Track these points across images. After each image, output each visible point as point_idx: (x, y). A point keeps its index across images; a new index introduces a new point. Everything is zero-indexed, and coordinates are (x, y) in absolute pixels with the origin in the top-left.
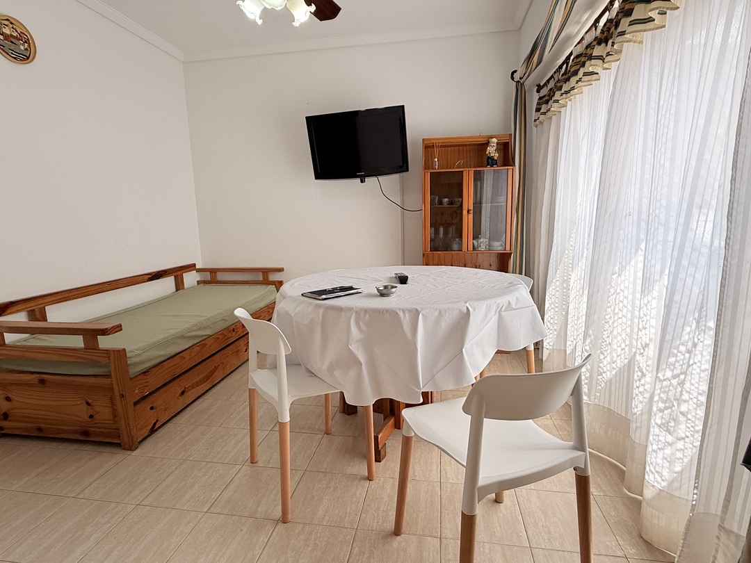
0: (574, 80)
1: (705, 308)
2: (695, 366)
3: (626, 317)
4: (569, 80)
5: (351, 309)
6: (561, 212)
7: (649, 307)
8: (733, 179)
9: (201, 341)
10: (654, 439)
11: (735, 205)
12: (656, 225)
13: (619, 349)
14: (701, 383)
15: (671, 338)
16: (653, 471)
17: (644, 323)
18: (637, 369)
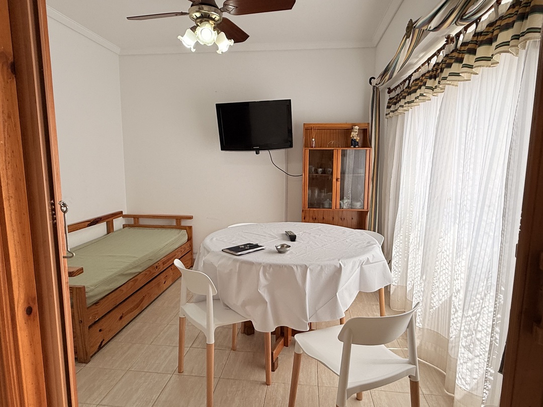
0: (413, 96)
1: (491, 272)
2: (485, 309)
3: (448, 269)
4: (410, 94)
5: (260, 264)
6: (404, 186)
7: (460, 265)
8: (506, 195)
9: (134, 277)
10: (461, 356)
11: (507, 210)
12: (465, 211)
13: (444, 291)
14: (489, 320)
15: (472, 289)
16: (461, 377)
17: (457, 275)
18: (453, 307)
